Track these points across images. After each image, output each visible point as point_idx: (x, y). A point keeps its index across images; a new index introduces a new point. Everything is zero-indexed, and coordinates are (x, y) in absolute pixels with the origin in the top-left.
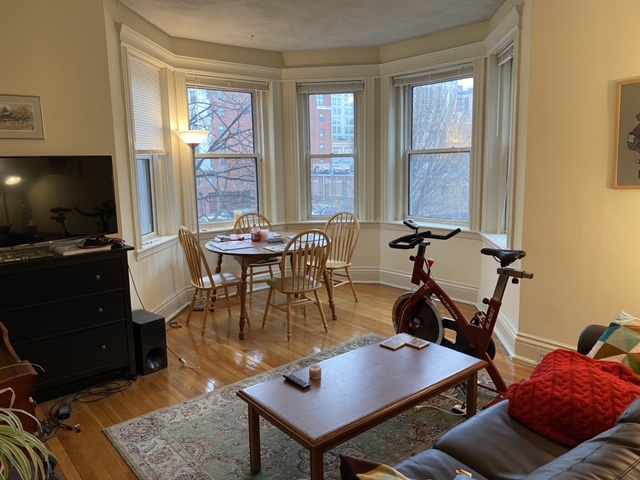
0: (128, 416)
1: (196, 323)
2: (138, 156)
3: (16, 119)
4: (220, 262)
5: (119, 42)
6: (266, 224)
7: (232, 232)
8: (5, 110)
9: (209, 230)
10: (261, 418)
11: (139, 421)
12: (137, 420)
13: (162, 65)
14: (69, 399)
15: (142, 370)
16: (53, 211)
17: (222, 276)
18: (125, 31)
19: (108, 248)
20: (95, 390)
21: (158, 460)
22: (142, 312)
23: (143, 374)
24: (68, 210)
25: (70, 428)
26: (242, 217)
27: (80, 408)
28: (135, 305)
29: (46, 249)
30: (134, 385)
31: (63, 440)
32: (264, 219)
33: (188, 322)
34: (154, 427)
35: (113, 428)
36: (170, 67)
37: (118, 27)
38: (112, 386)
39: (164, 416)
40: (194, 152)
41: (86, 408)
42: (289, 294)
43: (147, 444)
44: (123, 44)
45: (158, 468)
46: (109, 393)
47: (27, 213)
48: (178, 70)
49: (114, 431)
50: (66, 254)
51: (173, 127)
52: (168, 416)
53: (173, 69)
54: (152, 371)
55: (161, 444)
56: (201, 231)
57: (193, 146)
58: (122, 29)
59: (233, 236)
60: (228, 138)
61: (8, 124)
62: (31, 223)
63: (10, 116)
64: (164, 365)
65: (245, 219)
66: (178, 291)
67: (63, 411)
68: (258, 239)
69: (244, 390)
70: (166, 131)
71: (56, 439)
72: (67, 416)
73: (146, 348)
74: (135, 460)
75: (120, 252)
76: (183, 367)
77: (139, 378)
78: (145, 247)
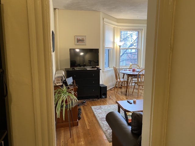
0: (96, 105)
1: (116, 90)
2: (105, 49)
3: (81, 41)
4: (124, 76)
5: (103, 22)
6: (138, 67)
7: (128, 68)
8: (80, 39)
9: (122, 68)
10: (120, 108)
11: (98, 107)
12: (98, 106)
13: (114, 26)
14: (86, 100)
15: (101, 97)
16: (89, 61)
17: (124, 79)
18: (105, 20)
19: (96, 69)
20: (91, 99)
21: (100, 114)
22: (103, 85)
23: (101, 98)
24: (92, 61)
25: (85, 105)
26: (132, 65)
27: (87, 102)
28: (101, 83)
29: (85, 68)
30: (99, 100)
31: (83, 107)
32: (138, 66)
33: (114, 90)
34: (100, 108)
35: (92, 107)
36: (116, 26)
37: (103, 19)
38: (94, 99)
39: (103, 107)
40: (120, 48)
41: (88, 102)
42: (139, 86)
43: (98, 111)
44: (104, 23)
45: (99, 115)
46: (93, 100)
47: (84, 61)
48: (118, 27)
49: (93, 107)
50: (88, 69)
51: (115, 41)
52: (104, 107)
53: (117, 27)
54: (103, 98)
55: (101, 111)
56: (120, 68)
57: (120, 46)
58: (104, 19)
59: (128, 70)
60: (134, 43)
61: (80, 42)
62: (85, 63)
63: (80, 40)
64: (106, 97)
65: (133, 66)
66: (113, 82)
67: (84, 102)
68: (134, 71)
69: (118, 101)
70: (114, 43)
71: (82, 106)
72: (85, 103)
73: (102, 93)
74: (95, 113)
75: (98, 70)
76: (110, 99)
77: (100, 99)
78: (105, 70)
